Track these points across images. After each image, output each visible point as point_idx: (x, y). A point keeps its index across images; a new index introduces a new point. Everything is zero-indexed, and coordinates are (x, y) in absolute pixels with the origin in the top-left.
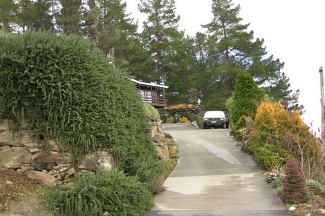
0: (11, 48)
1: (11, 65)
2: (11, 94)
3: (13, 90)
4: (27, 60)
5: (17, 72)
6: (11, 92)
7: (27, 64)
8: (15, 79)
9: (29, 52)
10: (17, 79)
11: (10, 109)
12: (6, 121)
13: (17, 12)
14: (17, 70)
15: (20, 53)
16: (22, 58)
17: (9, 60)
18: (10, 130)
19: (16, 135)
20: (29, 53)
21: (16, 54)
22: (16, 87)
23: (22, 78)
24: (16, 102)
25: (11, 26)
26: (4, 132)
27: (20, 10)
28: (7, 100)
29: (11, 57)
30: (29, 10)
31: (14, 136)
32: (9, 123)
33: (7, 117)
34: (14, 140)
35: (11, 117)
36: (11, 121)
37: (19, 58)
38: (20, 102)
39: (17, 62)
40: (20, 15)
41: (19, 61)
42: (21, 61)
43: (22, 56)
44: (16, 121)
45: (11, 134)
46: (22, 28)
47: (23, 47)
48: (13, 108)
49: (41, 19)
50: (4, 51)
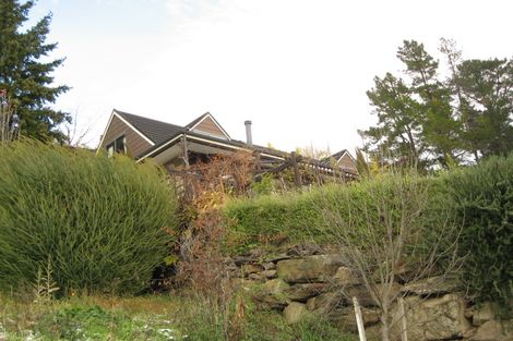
0: (473, 190)
1: (479, 216)
2: (488, 261)
3: (488, 254)
4: (502, 205)
5: (490, 226)
6: (487, 258)
7: (503, 212)
8: (490, 236)
9: (503, 192)
10: (493, 237)
11: (491, 285)
12: (487, 305)
13: (459, 132)
14: (489, 222)
15: (489, 196)
16: (494, 203)
17: (474, 208)
18: (495, 319)
19: (506, 326)
20: (503, 194)
21: (482, 198)
22: (493, 248)
23: (499, 234)
24: (498, 272)
25: (455, 155)
26: (486, 324)
27: (465, 128)
28: (483, 271)
29: (475, 204)
30: (476, 125)
31: (503, 328)
32: (492, 309)
33: (487, 299)
34: (504, 334)
35: (494, 298)
36: (495, 305)
37: (488, 204)
38: (503, 272)
39: (486, 211)
40: (465, 136)
41: (489, 208)
42: (494, 207)
43: (492, 199)
44: (502, 304)
45: (498, 326)
46: (473, 155)
47: (491, 185)
48: (495, 283)
49: (499, 136)
50: (463, 196)
